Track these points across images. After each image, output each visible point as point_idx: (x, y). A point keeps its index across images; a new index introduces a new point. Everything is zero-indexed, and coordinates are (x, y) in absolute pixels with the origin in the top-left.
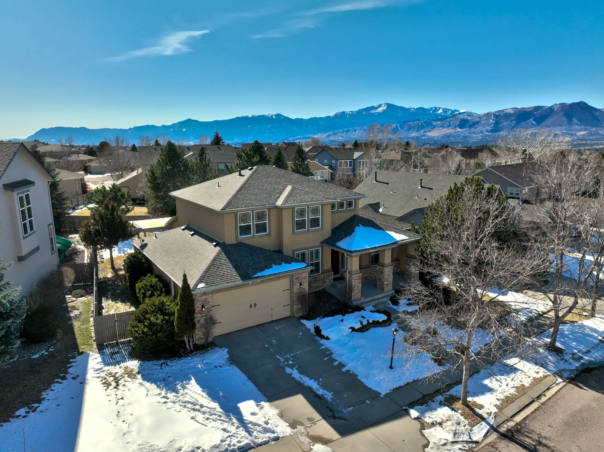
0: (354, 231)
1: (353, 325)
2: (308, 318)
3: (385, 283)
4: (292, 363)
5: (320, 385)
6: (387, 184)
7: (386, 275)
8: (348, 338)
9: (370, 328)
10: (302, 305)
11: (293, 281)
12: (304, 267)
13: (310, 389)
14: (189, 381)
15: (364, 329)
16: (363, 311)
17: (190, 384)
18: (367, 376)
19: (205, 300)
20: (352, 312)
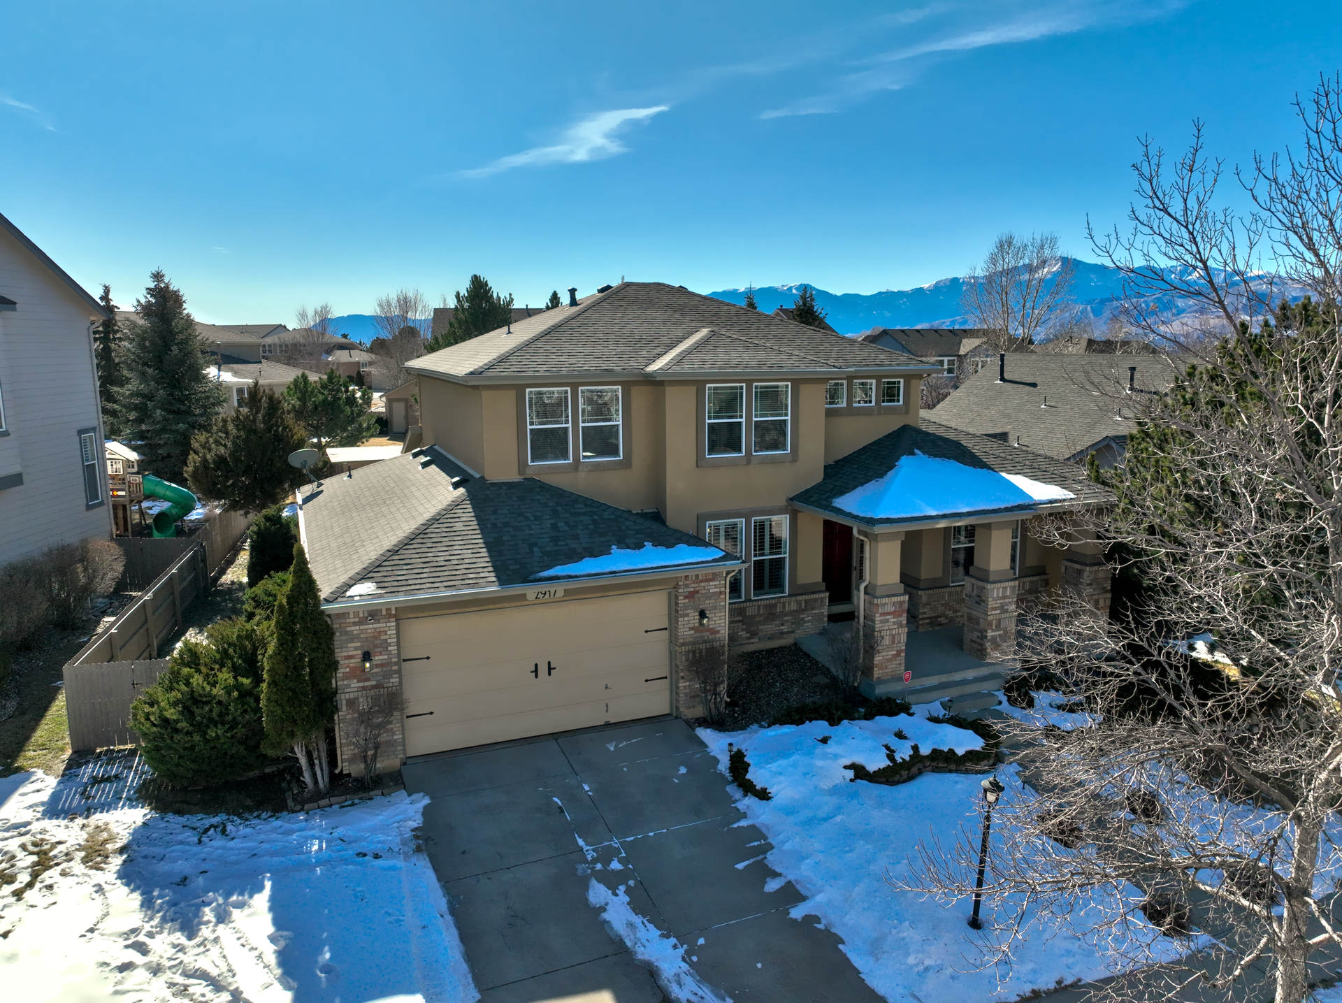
0: (891, 467)
1: (859, 759)
2: (718, 724)
3: (990, 634)
4: (620, 867)
5: (691, 964)
6: (1034, 385)
7: (995, 609)
8: (834, 800)
9: (920, 773)
10: (704, 682)
11: (677, 604)
12: (715, 560)
13: (651, 972)
14: (251, 897)
15: (895, 774)
16: (903, 716)
17: (250, 907)
18: (875, 948)
19: (376, 638)
20: (869, 716)
